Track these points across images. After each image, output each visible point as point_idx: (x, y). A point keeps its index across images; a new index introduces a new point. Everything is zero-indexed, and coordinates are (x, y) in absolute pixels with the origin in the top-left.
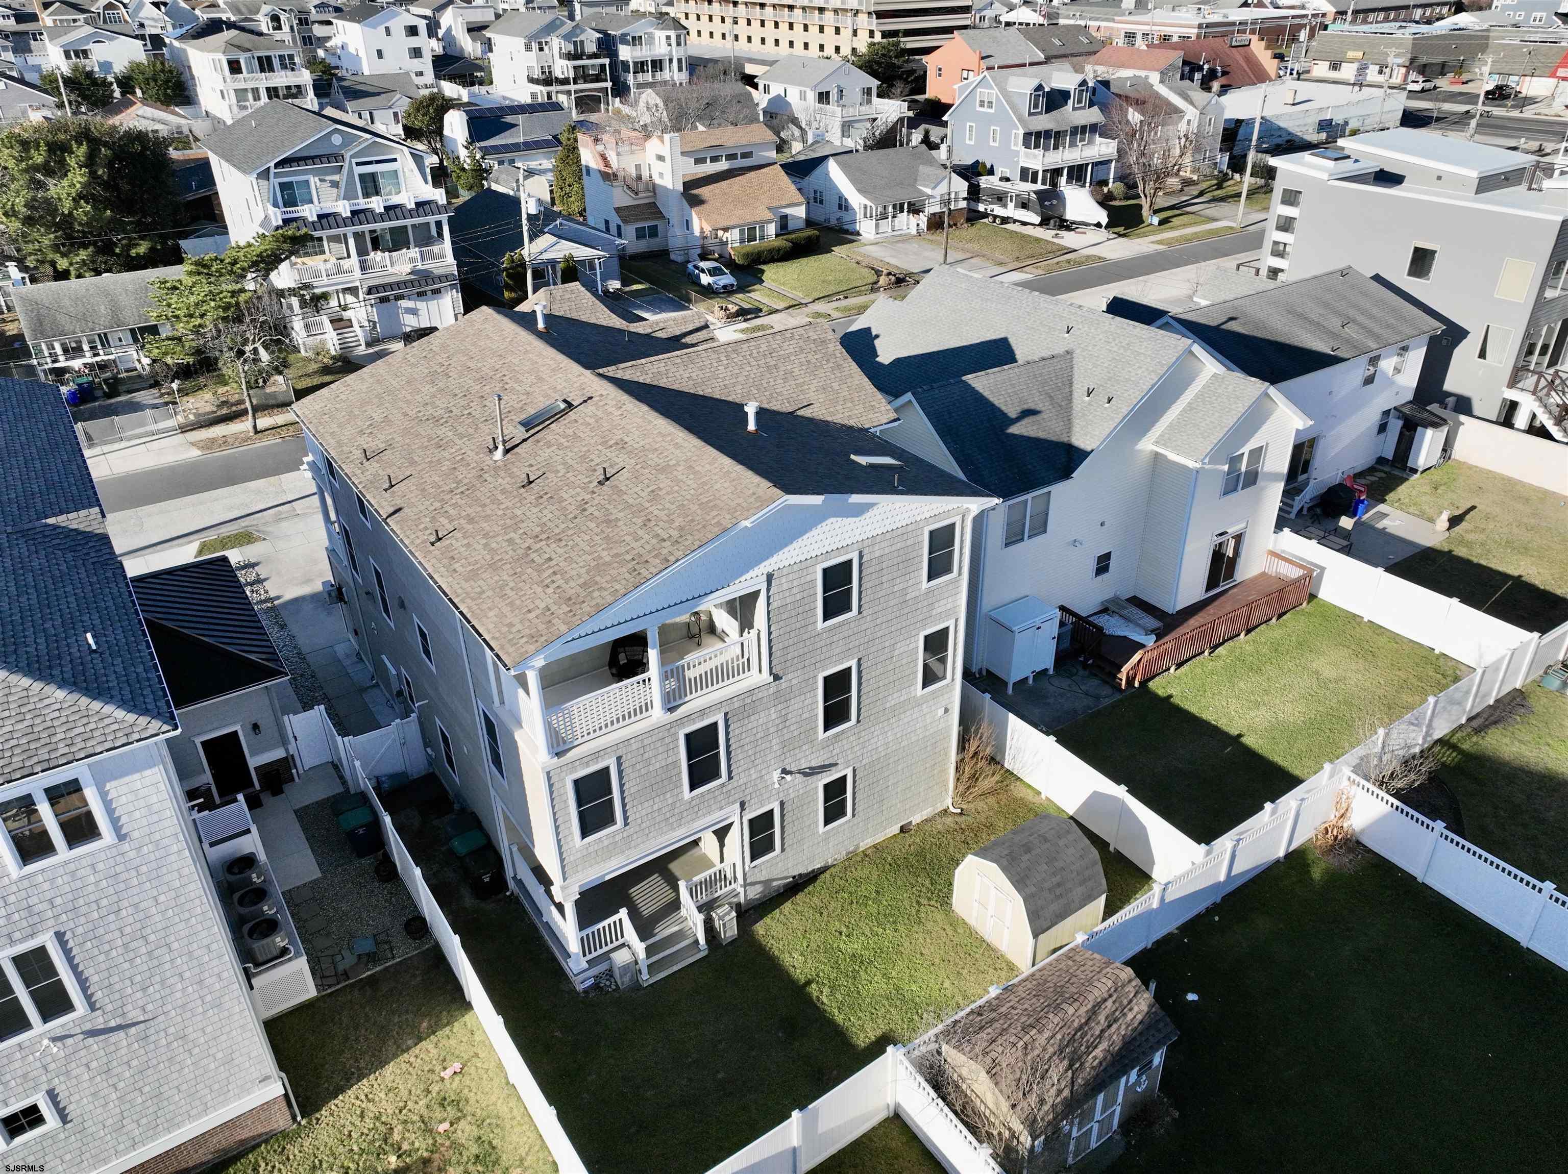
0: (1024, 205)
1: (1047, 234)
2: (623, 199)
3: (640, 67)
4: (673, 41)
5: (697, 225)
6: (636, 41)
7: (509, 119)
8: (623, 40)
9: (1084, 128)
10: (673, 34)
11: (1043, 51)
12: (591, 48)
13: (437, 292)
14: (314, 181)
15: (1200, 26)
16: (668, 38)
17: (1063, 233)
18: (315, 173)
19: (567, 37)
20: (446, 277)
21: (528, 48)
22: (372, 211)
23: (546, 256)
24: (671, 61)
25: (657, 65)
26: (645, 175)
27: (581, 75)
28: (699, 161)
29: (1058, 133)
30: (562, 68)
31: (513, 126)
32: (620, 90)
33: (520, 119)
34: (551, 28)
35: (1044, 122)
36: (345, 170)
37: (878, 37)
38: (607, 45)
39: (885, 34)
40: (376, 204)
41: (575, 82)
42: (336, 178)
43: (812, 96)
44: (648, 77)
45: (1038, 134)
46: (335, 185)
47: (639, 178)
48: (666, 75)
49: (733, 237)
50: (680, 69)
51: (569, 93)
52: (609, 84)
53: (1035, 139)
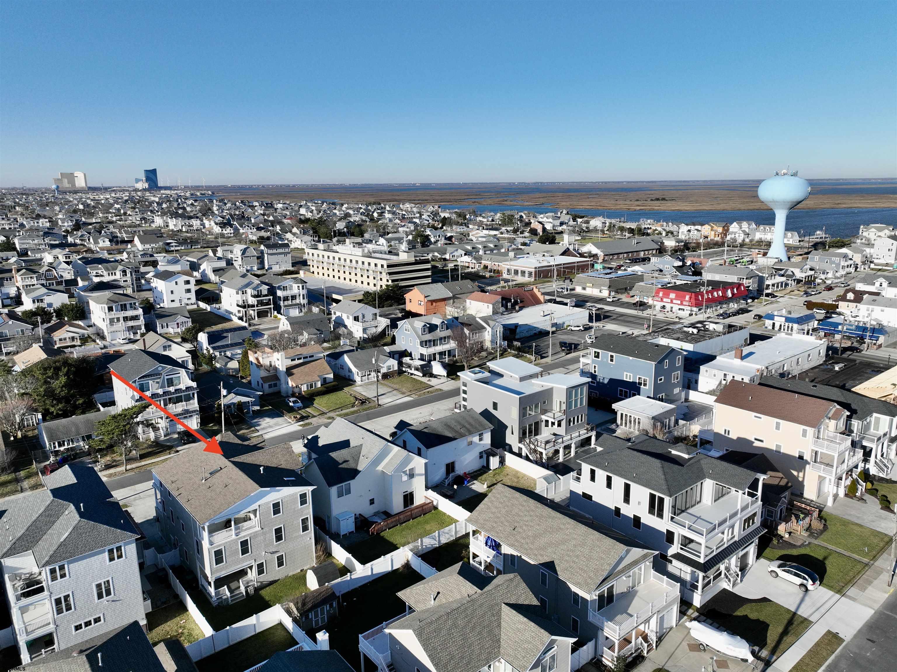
0: (417, 369)
1: (425, 380)
2: (263, 373)
3: (286, 299)
4: (301, 288)
5: (291, 383)
6: (285, 288)
7: (225, 335)
8: (279, 288)
9: (445, 338)
10: (300, 285)
11: (452, 292)
12: (265, 292)
13: (192, 416)
14: (150, 382)
15: (536, 268)
16: (298, 287)
17: (432, 379)
18: (151, 380)
19: (254, 289)
20: (195, 411)
21: (237, 293)
22: (170, 391)
23: (231, 402)
24: (299, 295)
25: (294, 297)
26: (273, 364)
27: (261, 303)
28: (292, 360)
29: (434, 341)
30: (252, 301)
31: (226, 337)
32: (278, 309)
33: (229, 335)
34: (247, 285)
35: (428, 337)
36: (162, 378)
37: (390, 283)
38: (272, 291)
39: (393, 281)
40: (172, 389)
41: (257, 306)
42: (158, 380)
43: (351, 318)
44: (290, 302)
45: (426, 342)
46: (158, 383)
47: (271, 365)
48: (297, 301)
49: (304, 388)
50: (304, 298)
51: (254, 310)
52: (272, 306)
53: (424, 344)
